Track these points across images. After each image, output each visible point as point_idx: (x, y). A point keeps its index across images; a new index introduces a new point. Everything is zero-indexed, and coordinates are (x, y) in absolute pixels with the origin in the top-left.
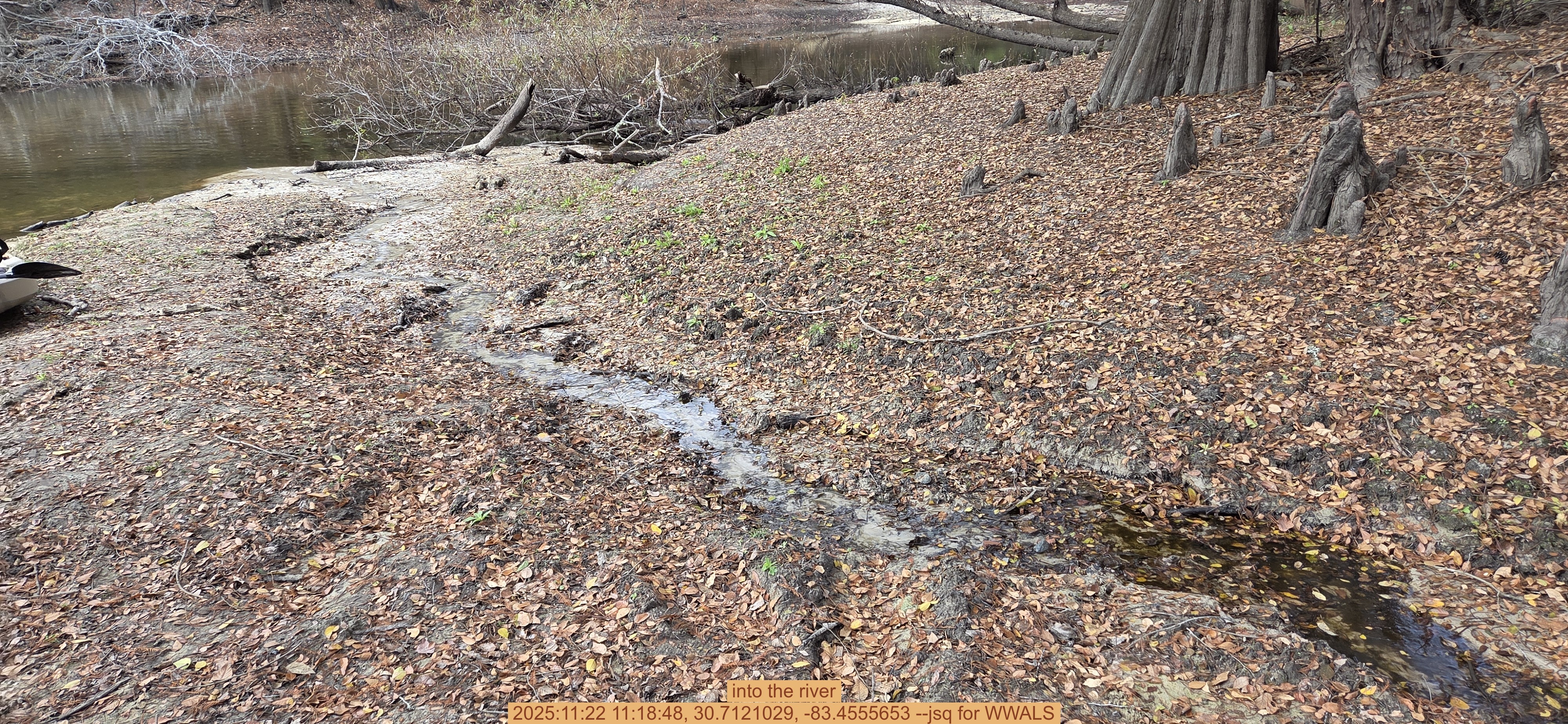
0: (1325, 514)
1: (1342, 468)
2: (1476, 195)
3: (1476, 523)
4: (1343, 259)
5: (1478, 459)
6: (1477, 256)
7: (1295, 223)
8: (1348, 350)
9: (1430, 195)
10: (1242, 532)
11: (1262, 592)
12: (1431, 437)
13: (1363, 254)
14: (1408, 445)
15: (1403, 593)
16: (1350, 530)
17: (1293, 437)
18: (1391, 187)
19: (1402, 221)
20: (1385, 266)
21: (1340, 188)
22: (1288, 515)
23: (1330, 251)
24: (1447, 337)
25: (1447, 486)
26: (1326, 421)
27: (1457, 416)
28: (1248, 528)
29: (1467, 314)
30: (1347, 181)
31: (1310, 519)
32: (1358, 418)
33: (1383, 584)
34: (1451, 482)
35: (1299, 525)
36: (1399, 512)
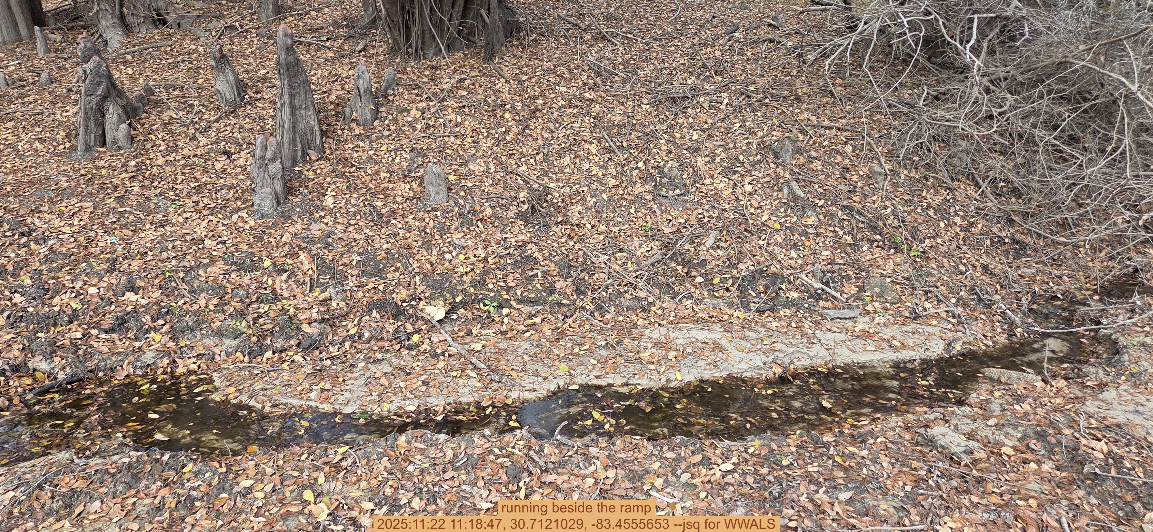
0: (149, 357)
1: (154, 320)
2: (204, 114)
3: (245, 330)
4: (124, 169)
5: (238, 288)
6: (213, 155)
7: (81, 146)
8: (140, 235)
9: (174, 116)
10: (88, 392)
11: (110, 430)
12: (207, 282)
13: (137, 163)
14: (194, 292)
15: (210, 391)
16: (168, 362)
17: (113, 307)
18: (146, 113)
19: (160, 137)
20: (155, 170)
21: (107, 116)
22: (122, 366)
23: (113, 164)
24: (205, 212)
25: (224, 312)
26: (134, 289)
27: (220, 264)
28: (92, 386)
29: (214, 195)
30: (111, 111)
31: (139, 364)
32: (157, 281)
33: (197, 390)
34: (225, 308)
35: (132, 370)
36: (198, 338)
